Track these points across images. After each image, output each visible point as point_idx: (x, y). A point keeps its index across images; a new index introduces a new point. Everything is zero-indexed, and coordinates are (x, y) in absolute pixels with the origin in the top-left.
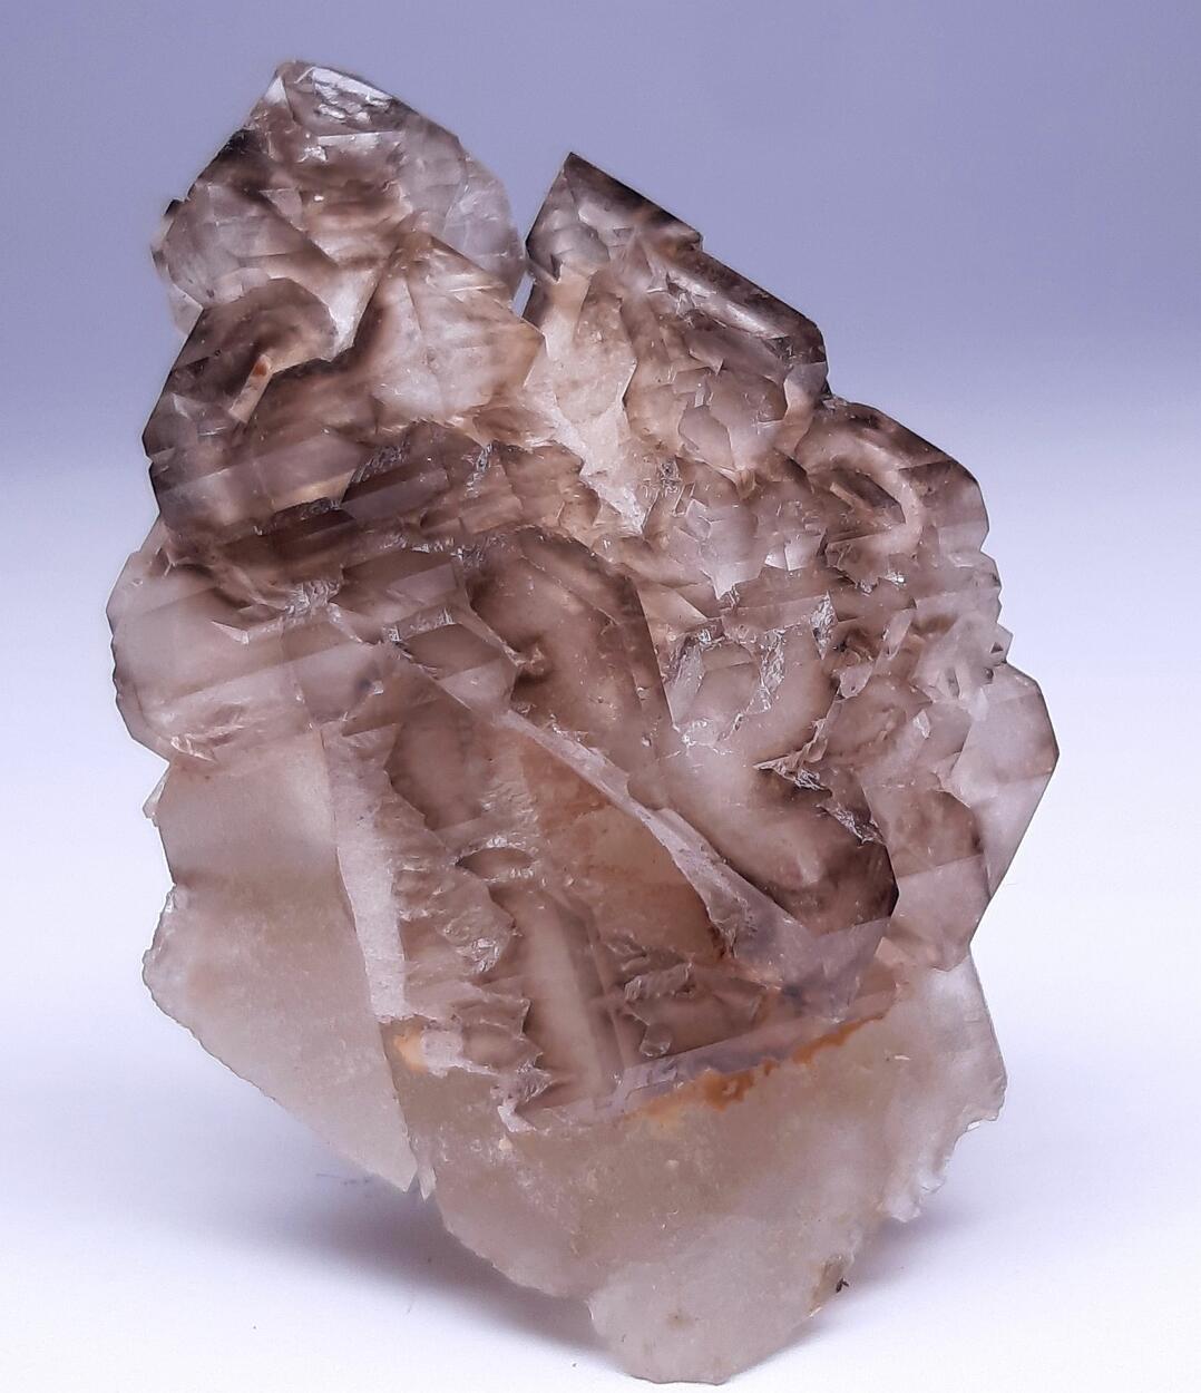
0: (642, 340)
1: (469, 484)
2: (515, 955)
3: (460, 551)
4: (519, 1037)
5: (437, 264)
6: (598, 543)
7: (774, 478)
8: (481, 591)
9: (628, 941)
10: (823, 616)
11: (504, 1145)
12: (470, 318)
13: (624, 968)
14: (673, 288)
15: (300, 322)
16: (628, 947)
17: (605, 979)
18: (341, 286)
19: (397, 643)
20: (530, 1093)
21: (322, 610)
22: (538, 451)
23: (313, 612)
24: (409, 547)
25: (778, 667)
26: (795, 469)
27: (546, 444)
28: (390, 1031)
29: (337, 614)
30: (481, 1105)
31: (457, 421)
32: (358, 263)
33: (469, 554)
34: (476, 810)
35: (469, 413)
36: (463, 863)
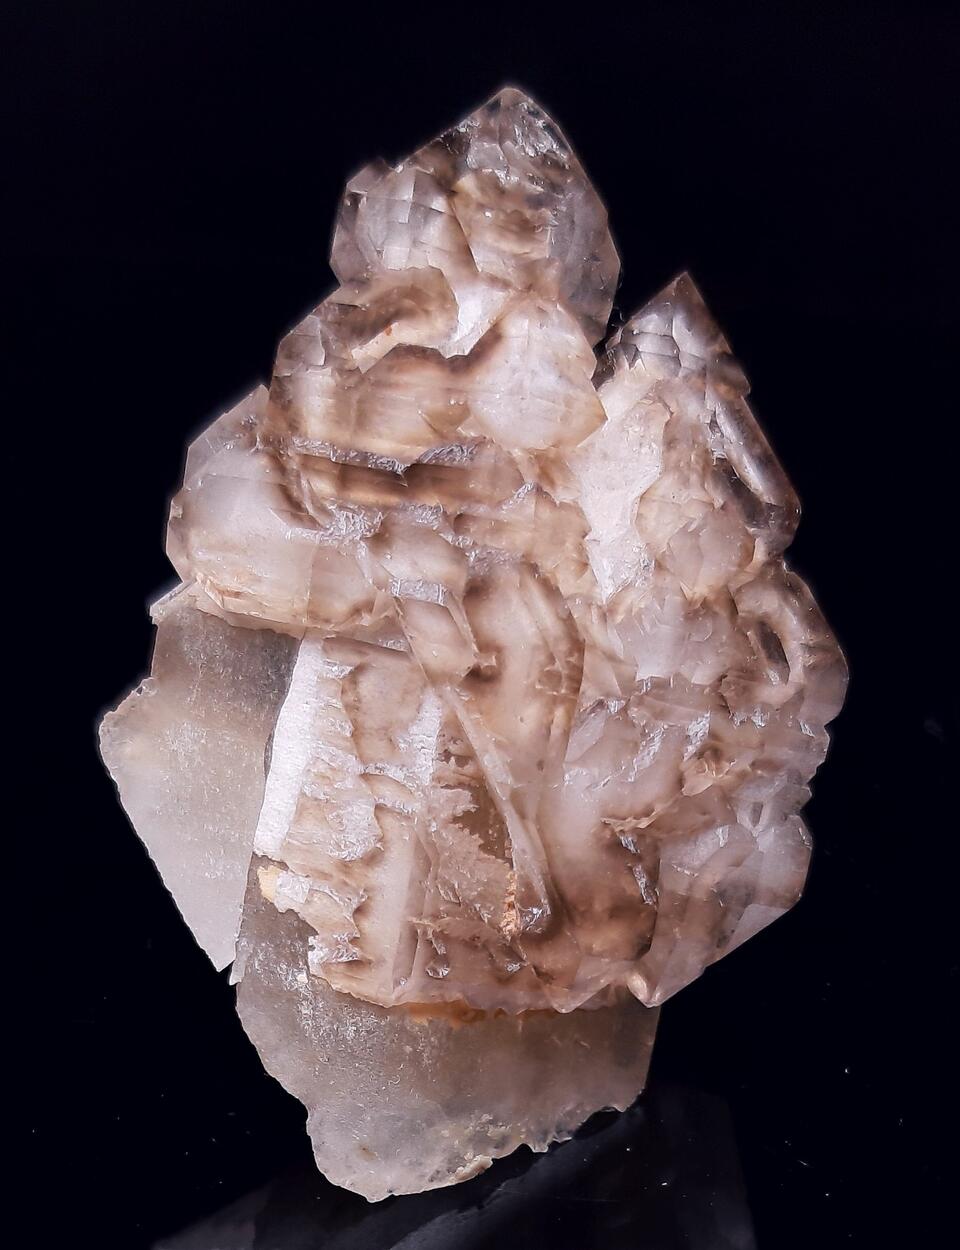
0: (674, 455)
1: (504, 507)
2: (372, 859)
3: (473, 553)
4: (348, 915)
6: (572, 597)
7: (717, 609)
9: (453, 889)
10: (699, 727)
11: (302, 978)
12: (561, 375)
13: (442, 909)
14: (713, 424)
15: (435, 310)
16: (451, 894)
17: (427, 909)
18: (474, 294)
19: (395, 597)
20: (336, 957)
21: (353, 543)
22: (563, 505)
23: (347, 542)
24: (438, 532)
25: (651, 754)
26: (732, 606)
27: (571, 502)
28: (259, 860)
29: (363, 551)
30: (298, 944)
31: (517, 453)
32: (494, 281)
33: (479, 560)
34: (392, 744)
35: (528, 451)
36: (365, 776)
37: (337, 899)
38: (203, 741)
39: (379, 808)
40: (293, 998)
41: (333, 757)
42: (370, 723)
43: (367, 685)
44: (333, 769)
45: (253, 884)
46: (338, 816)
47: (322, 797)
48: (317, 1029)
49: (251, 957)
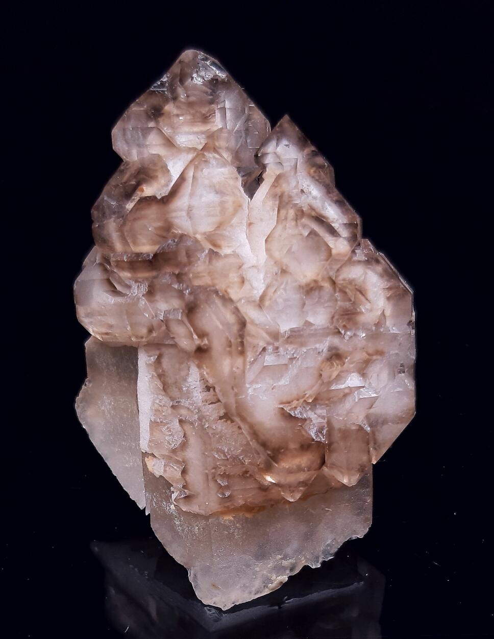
1: (197, 265)
2: (184, 445)
3: (187, 291)
4: (180, 474)
5: (214, 162)
6: (240, 300)
7: (323, 284)
8: (191, 310)
9: (224, 453)
12: (217, 193)
13: (218, 464)
15: (159, 174)
16: (223, 455)
17: (210, 465)
18: (180, 159)
19: (162, 320)
20: (181, 495)
21: (138, 299)
22: (226, 256)
23: (135, 299)
24: (171, 285)
25: (298, 366)
27: (232, 253)
28: (145, 455)
29: (144, 301)
30: (168, 491)
31: (198, 237)
32: (189, 150)
33: (190, 294)
34: (180, 389)
35: (205, 233)
36: (173, 407)
37: (175, 467)
38: (113, 403)
39: (181, 421)
40: (170, 517)
41: (161, 401)
42: (170, 381)
43: (166, 362)
44: (161, 406)
45: (145, 465)
46: (168, 428)
47: (158, 420)
48: (183, 530)
49: (151, 501)
